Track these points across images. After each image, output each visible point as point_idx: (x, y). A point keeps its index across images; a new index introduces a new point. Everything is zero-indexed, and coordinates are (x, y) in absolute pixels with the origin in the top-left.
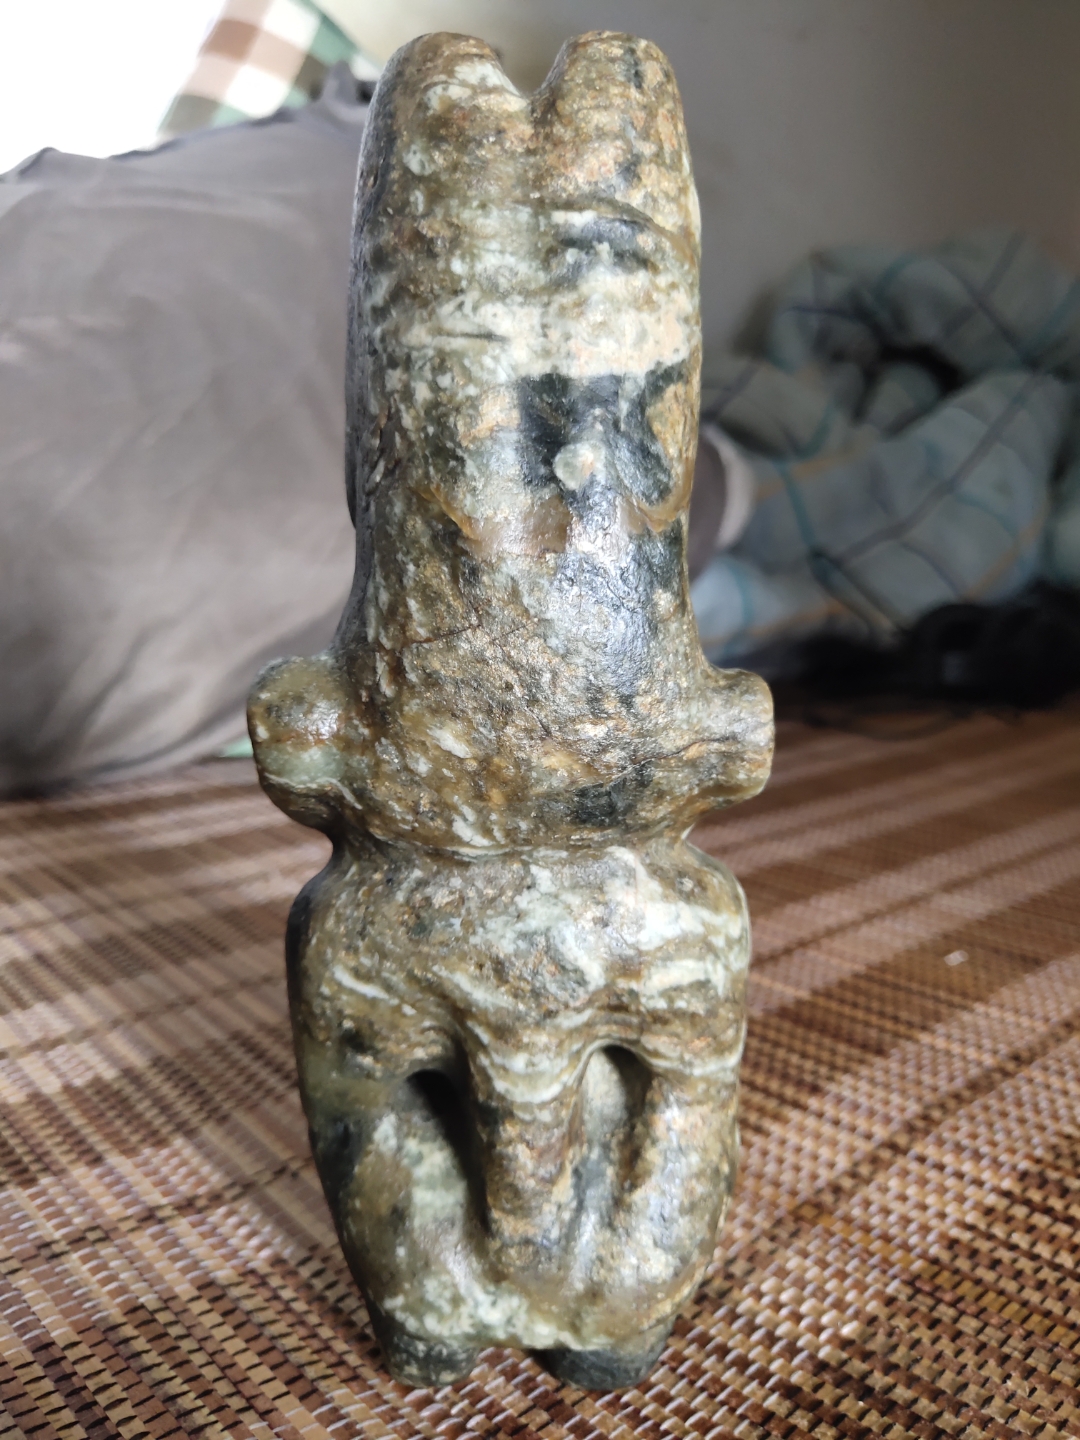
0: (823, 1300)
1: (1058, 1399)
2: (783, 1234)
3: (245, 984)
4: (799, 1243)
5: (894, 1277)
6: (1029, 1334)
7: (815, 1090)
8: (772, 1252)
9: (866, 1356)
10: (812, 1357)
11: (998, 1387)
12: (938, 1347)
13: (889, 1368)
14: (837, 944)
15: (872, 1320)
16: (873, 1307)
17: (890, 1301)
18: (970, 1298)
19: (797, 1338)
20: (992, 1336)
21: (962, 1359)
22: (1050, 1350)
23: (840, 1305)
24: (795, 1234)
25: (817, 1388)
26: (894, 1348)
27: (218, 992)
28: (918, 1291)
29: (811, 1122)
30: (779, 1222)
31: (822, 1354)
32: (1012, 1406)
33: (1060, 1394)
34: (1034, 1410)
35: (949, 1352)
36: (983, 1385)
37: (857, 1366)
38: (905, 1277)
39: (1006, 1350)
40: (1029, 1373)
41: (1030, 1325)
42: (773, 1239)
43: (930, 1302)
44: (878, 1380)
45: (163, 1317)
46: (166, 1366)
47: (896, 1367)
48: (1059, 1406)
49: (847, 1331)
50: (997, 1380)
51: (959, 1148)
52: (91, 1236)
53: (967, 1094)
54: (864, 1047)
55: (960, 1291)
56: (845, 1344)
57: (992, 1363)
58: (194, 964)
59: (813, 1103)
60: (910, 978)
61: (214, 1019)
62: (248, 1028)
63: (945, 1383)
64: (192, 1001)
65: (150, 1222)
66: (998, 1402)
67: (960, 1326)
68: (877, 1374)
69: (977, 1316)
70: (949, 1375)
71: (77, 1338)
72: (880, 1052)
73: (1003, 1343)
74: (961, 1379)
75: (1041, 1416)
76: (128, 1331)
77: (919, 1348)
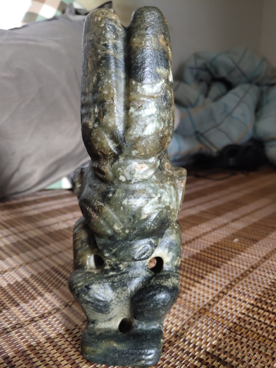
0: (207, 335)
1: (268, 359)
2: (196, 317)
3: (54, 254)
4: (201, 320)
5: (225, 328)
6: (260, 342)
7: (203, 278)
8: (194, 322)
9: (219, 350)
10: (205, 351)
11: (253, 356)
12: (237, 346)
13: (225, 353)
14: (206, 237)
15: (220, 340)
16: (220, 336)
17: (224, 334)
18: (244, 333)
19: (201, 346)
20: (250, 343)
21: (243, 349)
22: (265, 346)
23: (212, 336)
24: (199, 317)
25: (207, 359)
26: (226, 347)
27: (47, 256)
28: (231, 331)
29: (202, 287)
30: (195, 314)
31: (208, 350)
32: (256, 361)
33: (268, 358)
34: (262, 362)
35: (240, 348)
36: (249, 356)
37: (217, 353)
38: (228, 328)
39: (254, 346)
40: (260, 352)
41: (260, 340)
42: (194, 319)
43: (234, 334)
44: (222, 356)
45: (37, 348)
46: (39, 362)
47: (227, 352)
48: (268, 361)
49: (214, 343)
50: (252, 355)
51: (239, 293)
52: (17, 326)
53: (241, 278)
54: (214, 265)
55: (242, 331)
56: (214, 346)
57: (251, 350)
58: (41, 248)
59: (202, 281)
60: (225, 246)
61: (47, 264)
62: (56, 266)
63: (239, 356)
64: (41, 259)
65: (33, 322)
66: (253, 360)
67: (242, 340)
68: (222, 355)
69: (246, 338)
70: (240, 354)
71: (15, 355)
72: (218, 267)
73: (253, 345)
74: (243, 355)
75: (264, 364)
76: (29, 352)
77: (232, 347)
